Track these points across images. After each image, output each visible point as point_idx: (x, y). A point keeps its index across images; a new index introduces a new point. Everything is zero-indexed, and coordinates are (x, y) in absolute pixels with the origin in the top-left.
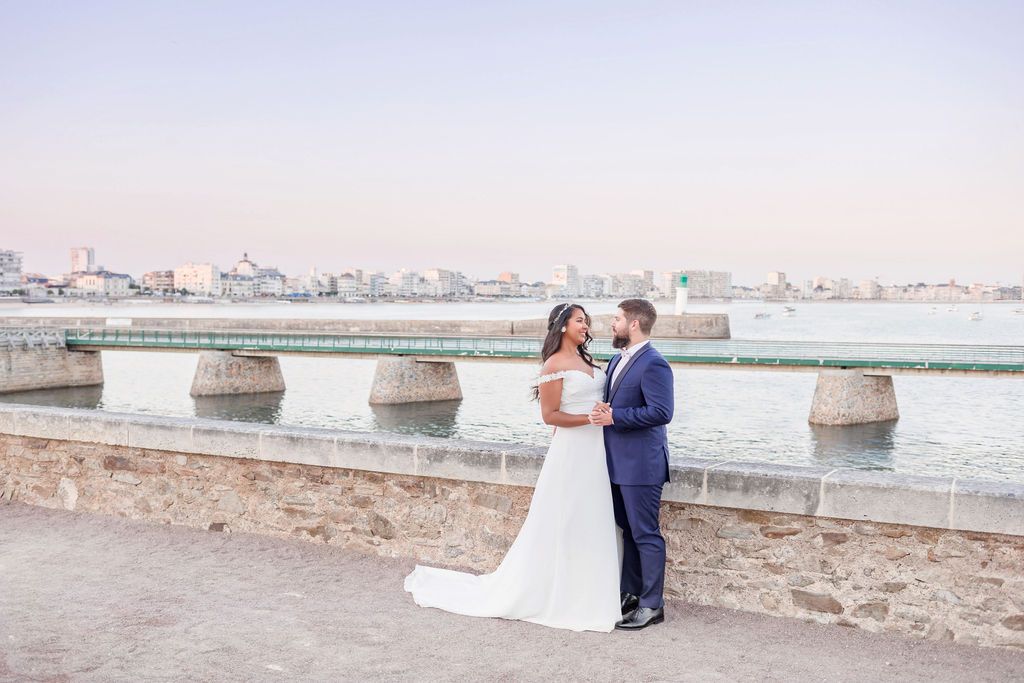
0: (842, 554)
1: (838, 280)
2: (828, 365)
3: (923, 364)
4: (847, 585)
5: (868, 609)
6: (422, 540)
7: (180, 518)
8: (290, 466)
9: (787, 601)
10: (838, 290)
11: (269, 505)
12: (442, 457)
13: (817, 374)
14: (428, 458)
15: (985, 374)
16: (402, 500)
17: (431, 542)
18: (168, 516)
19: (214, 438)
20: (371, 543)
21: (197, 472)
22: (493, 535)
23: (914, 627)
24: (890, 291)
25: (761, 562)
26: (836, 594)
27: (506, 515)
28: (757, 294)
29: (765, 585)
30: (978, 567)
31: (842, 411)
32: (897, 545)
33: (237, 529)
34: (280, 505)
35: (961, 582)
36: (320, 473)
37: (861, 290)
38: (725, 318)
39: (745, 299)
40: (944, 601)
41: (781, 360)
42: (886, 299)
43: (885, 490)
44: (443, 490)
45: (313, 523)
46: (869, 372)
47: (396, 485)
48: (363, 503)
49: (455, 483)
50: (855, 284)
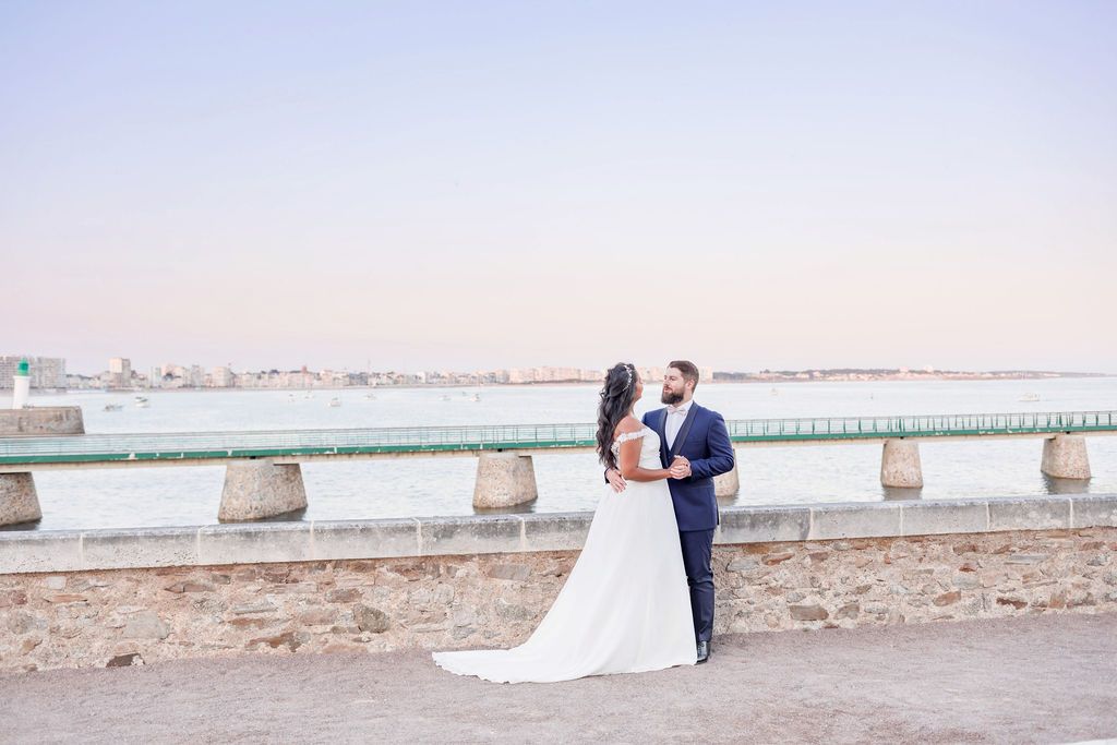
0: (826, 569)
1: (188, 366)
2: (237, 455)
3: (332, 450)
4: (829, 594)
5: (845, 611)
6: (425, 626)
7: (53, 659)
8: (239, 569)
9: (786, 616)
10: (189, 378)
11: (208, 619)
12: (452, 532)
13: (225, 467)
14: (436, 535)
15: (388, 456)
16: (399, 586)
17: (435, 626)
18: (31, 661)
19: (121, 546)
20: (360, 640)
21: (86, 594)
22: (510, 606)
23: (878, 619)
24: (244, 378)
25: (764, 587)
26: (823, 603)
27: (523, 583)
28: (98, 383)
29: (768, 607)
30: (917, 563)
31: (255, 504)
32: (863, 555)
33: (154, 659)
34: (225, 617)
35: (908, 577)
36: (285, 570)
37: (215, 377)
38: (78, 411)
39: (85, 389)
40: (897, 593)
41: (185, 453)
42: (240, 387)
43: (856, 511)
44: (449, 568)
45: (275, 631)
46: (280, 461)
47: (391, 570)
48: (347, 597)
49: (463, 558)
50: (207, 372)
